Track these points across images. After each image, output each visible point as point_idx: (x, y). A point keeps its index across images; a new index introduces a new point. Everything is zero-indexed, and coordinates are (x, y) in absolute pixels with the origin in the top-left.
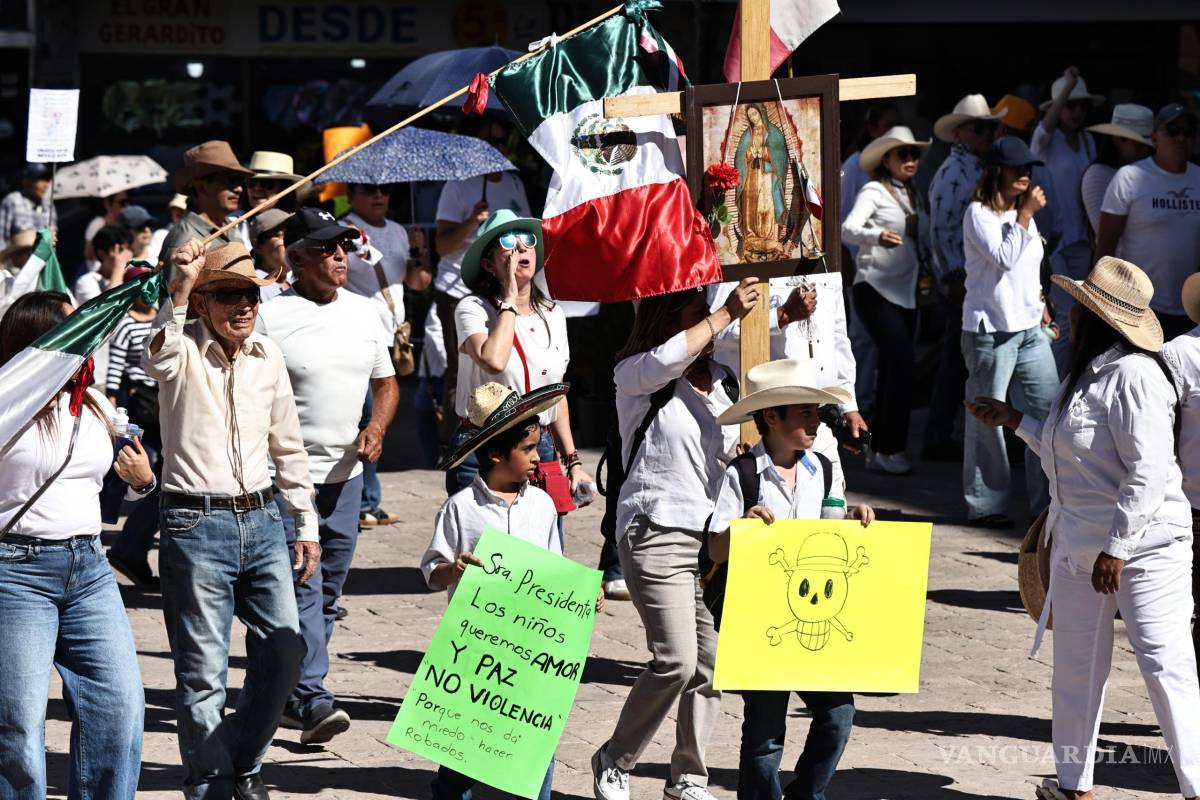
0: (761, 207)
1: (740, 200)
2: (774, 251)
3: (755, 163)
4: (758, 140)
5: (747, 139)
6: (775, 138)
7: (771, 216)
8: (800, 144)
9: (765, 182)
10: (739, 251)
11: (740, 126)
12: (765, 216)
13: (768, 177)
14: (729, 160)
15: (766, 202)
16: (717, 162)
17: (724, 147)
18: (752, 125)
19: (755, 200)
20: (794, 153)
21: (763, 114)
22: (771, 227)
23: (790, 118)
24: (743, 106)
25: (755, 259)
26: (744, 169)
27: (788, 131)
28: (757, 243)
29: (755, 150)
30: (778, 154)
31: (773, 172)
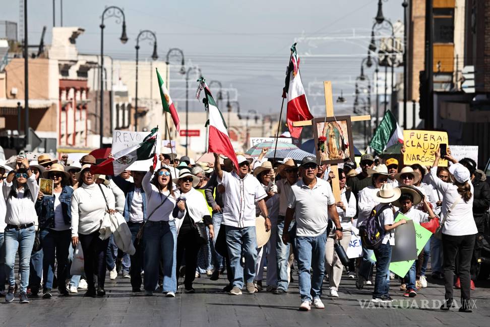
0: (334, 147)
1: (328, 145)
2: (338, 157)
3: (331, 136)
4: (331, 131)
5: (329, 131)
6: (336, 131)
7: (336, 149)
8: (342, 132)
9: (334, 141)
10: (329, 157)
11: (327, 127)
12: (335, 149)
13: (335, 140)
14: (325, 136)
15: (335, 145)
16: (322, 136)
17: (323, 132)
18: (330, 127)
19: (332, 145)
20: (341, 134)
21: (332, 125)
22: (336, 151)
23: (339, 126)
24: (327, 123)
25: (333, 159)
26: (328, 138)
27: (339, 128)
28: (333, 155)
29: (331, 133)
30: (336, 134)
31: (336, 138)
